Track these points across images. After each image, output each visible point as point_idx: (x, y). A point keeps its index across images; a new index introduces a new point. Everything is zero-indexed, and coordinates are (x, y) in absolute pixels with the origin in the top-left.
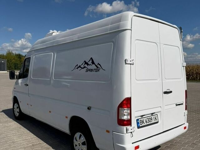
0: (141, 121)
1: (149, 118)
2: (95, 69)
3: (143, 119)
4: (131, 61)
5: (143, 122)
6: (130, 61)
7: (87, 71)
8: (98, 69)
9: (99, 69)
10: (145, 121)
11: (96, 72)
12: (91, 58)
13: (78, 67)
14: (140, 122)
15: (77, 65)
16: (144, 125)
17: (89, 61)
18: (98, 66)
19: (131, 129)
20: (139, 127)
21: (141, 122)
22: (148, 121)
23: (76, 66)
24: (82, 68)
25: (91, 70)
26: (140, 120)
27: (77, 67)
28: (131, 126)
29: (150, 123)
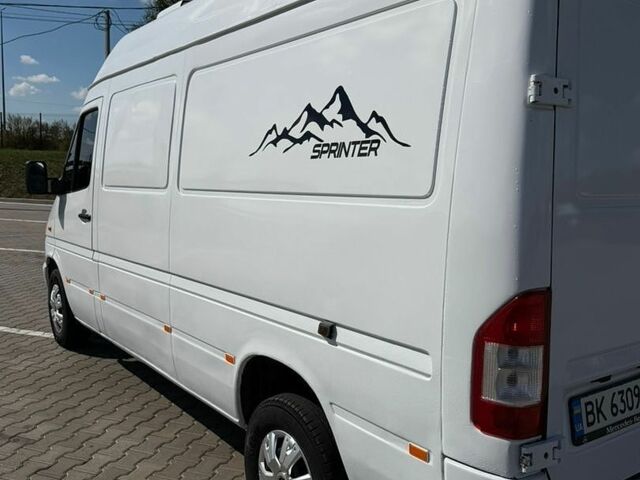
0: (589, 408)
1: (624, 387)
2: (355, 143)
3: (598, 396)
4: (560, 88)
5: (599, 411)
6: (556, 91)
7: (317, 154)
8: (374, 141)
9: (378, 141)
10: (606, 409)
11: (360, 155)
12: (340, 90)
13: (279, 138)
14: (588, 414)
15: (274, 127)
16: (603, 424)
17: (327, 107)
18: (374, 125)
19: (546, 455)
20: (577, 439)
21: (592, 412)
22: (621, 407)
23: (270, 132)
24: (295, 141)
25: (337, 150)
26: (587, 404)
27: (273, 136)
28: (544, 438)
29: (628, 414)
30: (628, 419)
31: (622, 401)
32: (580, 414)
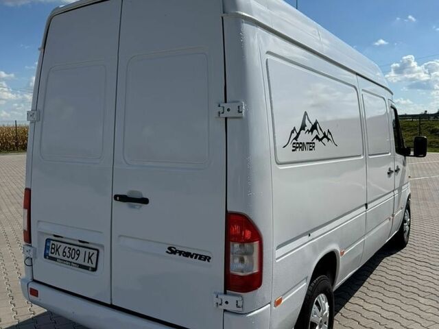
1: (72, 247)
5: (57, 250)
10: (61, 251)
14: (52, 248)
16: (57, 256)
19: (27, 251)
21: (54, 249)
22: (68, 254)
26: (53, 244)
29: (70, 259)
30: (69, 262)
31: (69, 252)
32: (49, 247)
